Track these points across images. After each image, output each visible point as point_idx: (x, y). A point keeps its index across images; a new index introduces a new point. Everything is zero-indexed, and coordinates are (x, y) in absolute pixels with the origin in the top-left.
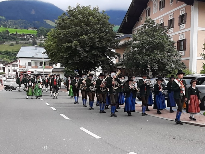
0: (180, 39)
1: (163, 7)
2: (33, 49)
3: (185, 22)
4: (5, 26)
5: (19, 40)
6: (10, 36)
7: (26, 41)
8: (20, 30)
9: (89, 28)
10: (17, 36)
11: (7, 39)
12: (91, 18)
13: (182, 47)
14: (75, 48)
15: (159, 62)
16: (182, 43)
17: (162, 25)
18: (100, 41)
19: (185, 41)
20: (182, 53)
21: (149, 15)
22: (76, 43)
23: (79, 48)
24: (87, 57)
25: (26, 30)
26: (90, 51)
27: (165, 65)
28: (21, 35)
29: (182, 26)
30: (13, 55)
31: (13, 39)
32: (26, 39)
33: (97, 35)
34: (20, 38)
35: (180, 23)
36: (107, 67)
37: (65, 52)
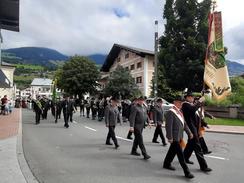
0: (138, 77)
1: (128, 57)
2: (43, 80)
3: (141, 67)
4: (21, 64)
5: (31, 73)
6: (25, 71)
7: (36, 74)
8: (32, 66)
9: (83, 69)
10: (30, 70)
11: (22, 72)
12: (84, 63)
13: (139, 81)
14: (74, 81)
15: (125, 90)
16: (139, 79)
17: (127, 68)
18: (89, 77)
19: (141, 77)
20: (139, 85)
21: (120, 61)
22: (75, 78)
23: (76, 81)
24: (81, 87)
25: (36, 67)
26: (83, 83)
27: (129, 92)
28: (33, 70)
29: (139, 69)
31: (27, 72)
32: (36, 72)
33: (88, 73)
35: (138, 67)
36: (94, 93)
37: (68, 83)
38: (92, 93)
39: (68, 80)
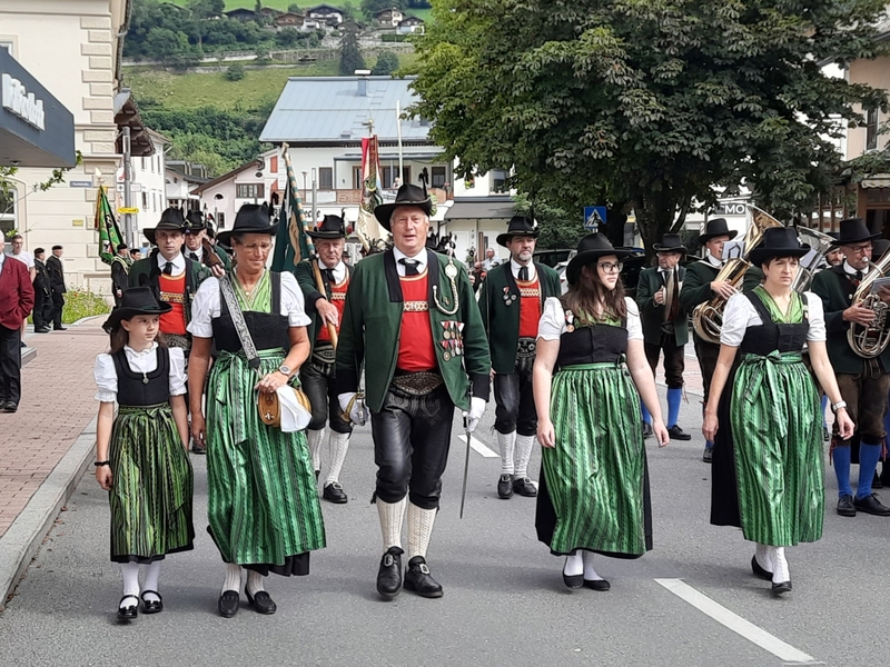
2: (348, 93)
5: (271, 43)
7: (305, 47)
10: (262, 21)
14: (595, 73)
22: (600, 37)
23: (615, 72)
24: (664, 126)
26: (683, 83)
28: (282, 16)
30: (236, 130)
31: (243, 39)
32: (307, 35)
34: (275, 31)
37: (535, 97)
38: (776, 192)
39: (535, 67)
